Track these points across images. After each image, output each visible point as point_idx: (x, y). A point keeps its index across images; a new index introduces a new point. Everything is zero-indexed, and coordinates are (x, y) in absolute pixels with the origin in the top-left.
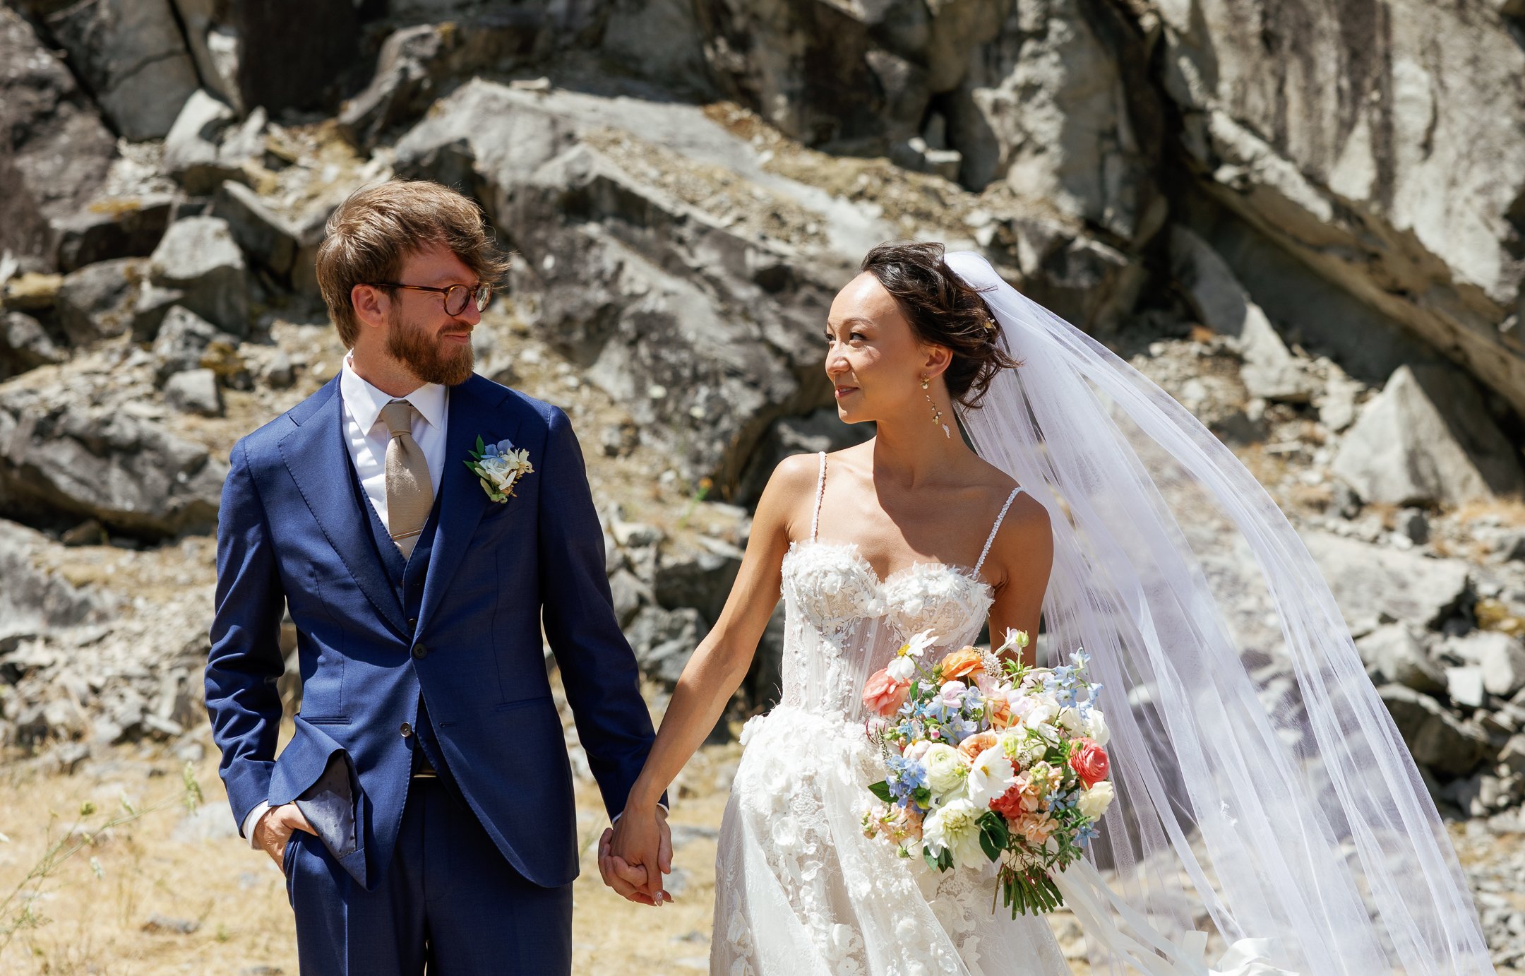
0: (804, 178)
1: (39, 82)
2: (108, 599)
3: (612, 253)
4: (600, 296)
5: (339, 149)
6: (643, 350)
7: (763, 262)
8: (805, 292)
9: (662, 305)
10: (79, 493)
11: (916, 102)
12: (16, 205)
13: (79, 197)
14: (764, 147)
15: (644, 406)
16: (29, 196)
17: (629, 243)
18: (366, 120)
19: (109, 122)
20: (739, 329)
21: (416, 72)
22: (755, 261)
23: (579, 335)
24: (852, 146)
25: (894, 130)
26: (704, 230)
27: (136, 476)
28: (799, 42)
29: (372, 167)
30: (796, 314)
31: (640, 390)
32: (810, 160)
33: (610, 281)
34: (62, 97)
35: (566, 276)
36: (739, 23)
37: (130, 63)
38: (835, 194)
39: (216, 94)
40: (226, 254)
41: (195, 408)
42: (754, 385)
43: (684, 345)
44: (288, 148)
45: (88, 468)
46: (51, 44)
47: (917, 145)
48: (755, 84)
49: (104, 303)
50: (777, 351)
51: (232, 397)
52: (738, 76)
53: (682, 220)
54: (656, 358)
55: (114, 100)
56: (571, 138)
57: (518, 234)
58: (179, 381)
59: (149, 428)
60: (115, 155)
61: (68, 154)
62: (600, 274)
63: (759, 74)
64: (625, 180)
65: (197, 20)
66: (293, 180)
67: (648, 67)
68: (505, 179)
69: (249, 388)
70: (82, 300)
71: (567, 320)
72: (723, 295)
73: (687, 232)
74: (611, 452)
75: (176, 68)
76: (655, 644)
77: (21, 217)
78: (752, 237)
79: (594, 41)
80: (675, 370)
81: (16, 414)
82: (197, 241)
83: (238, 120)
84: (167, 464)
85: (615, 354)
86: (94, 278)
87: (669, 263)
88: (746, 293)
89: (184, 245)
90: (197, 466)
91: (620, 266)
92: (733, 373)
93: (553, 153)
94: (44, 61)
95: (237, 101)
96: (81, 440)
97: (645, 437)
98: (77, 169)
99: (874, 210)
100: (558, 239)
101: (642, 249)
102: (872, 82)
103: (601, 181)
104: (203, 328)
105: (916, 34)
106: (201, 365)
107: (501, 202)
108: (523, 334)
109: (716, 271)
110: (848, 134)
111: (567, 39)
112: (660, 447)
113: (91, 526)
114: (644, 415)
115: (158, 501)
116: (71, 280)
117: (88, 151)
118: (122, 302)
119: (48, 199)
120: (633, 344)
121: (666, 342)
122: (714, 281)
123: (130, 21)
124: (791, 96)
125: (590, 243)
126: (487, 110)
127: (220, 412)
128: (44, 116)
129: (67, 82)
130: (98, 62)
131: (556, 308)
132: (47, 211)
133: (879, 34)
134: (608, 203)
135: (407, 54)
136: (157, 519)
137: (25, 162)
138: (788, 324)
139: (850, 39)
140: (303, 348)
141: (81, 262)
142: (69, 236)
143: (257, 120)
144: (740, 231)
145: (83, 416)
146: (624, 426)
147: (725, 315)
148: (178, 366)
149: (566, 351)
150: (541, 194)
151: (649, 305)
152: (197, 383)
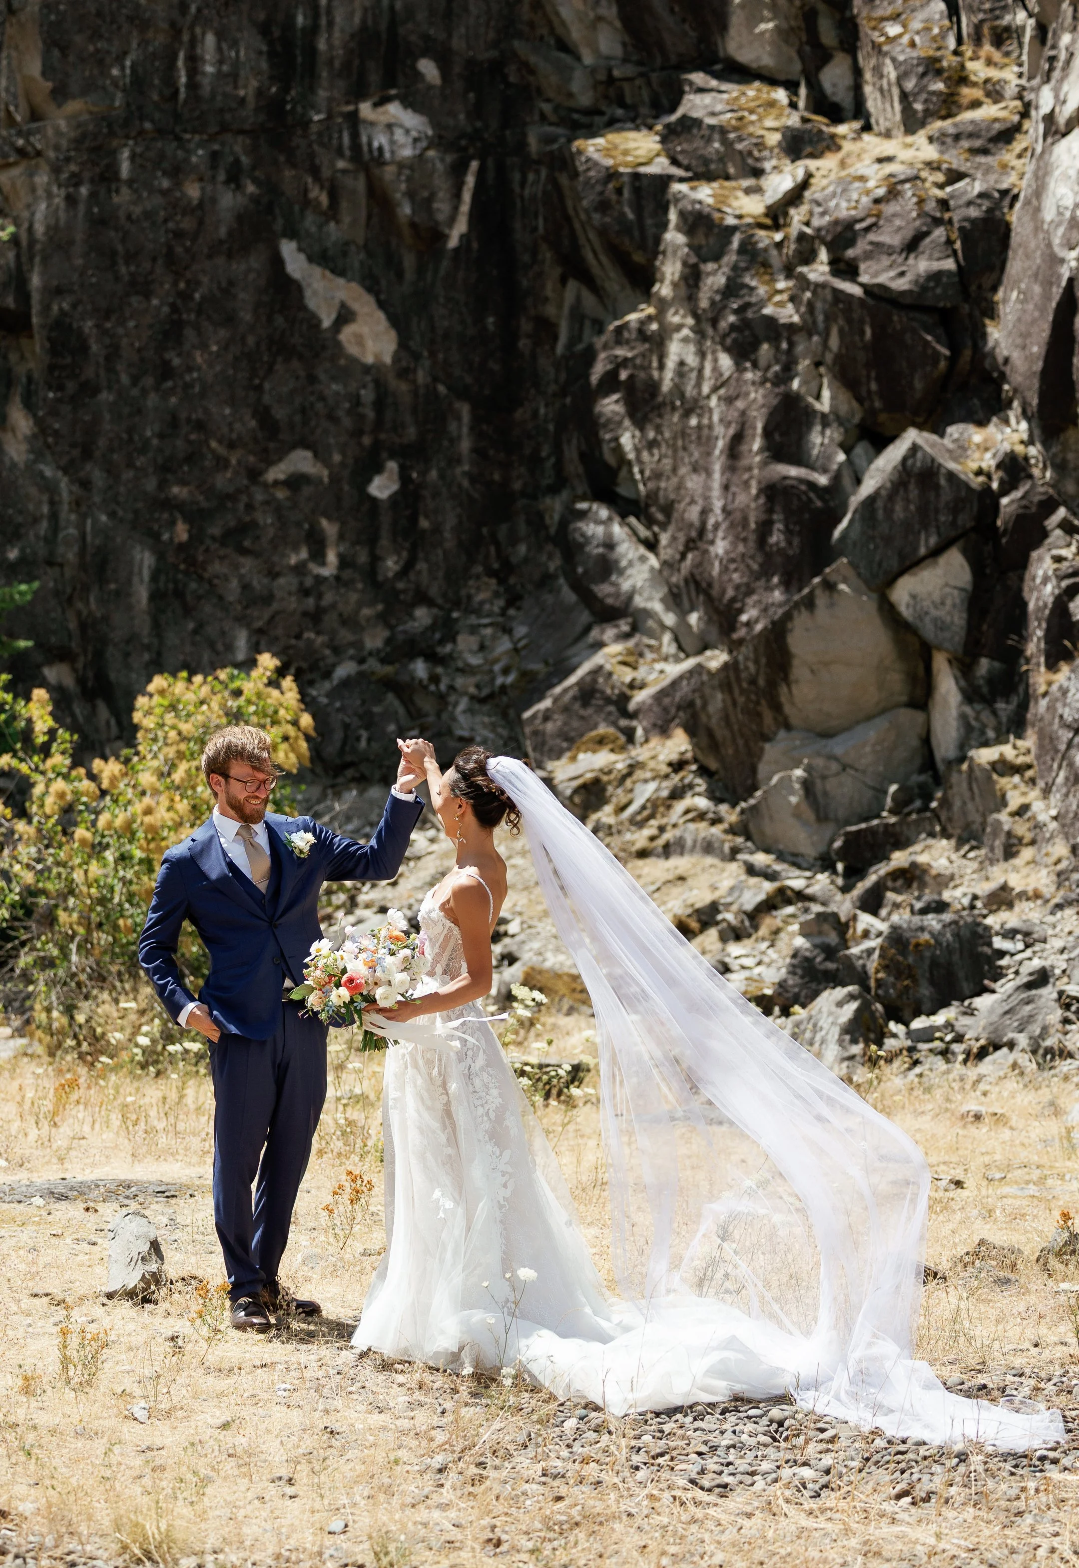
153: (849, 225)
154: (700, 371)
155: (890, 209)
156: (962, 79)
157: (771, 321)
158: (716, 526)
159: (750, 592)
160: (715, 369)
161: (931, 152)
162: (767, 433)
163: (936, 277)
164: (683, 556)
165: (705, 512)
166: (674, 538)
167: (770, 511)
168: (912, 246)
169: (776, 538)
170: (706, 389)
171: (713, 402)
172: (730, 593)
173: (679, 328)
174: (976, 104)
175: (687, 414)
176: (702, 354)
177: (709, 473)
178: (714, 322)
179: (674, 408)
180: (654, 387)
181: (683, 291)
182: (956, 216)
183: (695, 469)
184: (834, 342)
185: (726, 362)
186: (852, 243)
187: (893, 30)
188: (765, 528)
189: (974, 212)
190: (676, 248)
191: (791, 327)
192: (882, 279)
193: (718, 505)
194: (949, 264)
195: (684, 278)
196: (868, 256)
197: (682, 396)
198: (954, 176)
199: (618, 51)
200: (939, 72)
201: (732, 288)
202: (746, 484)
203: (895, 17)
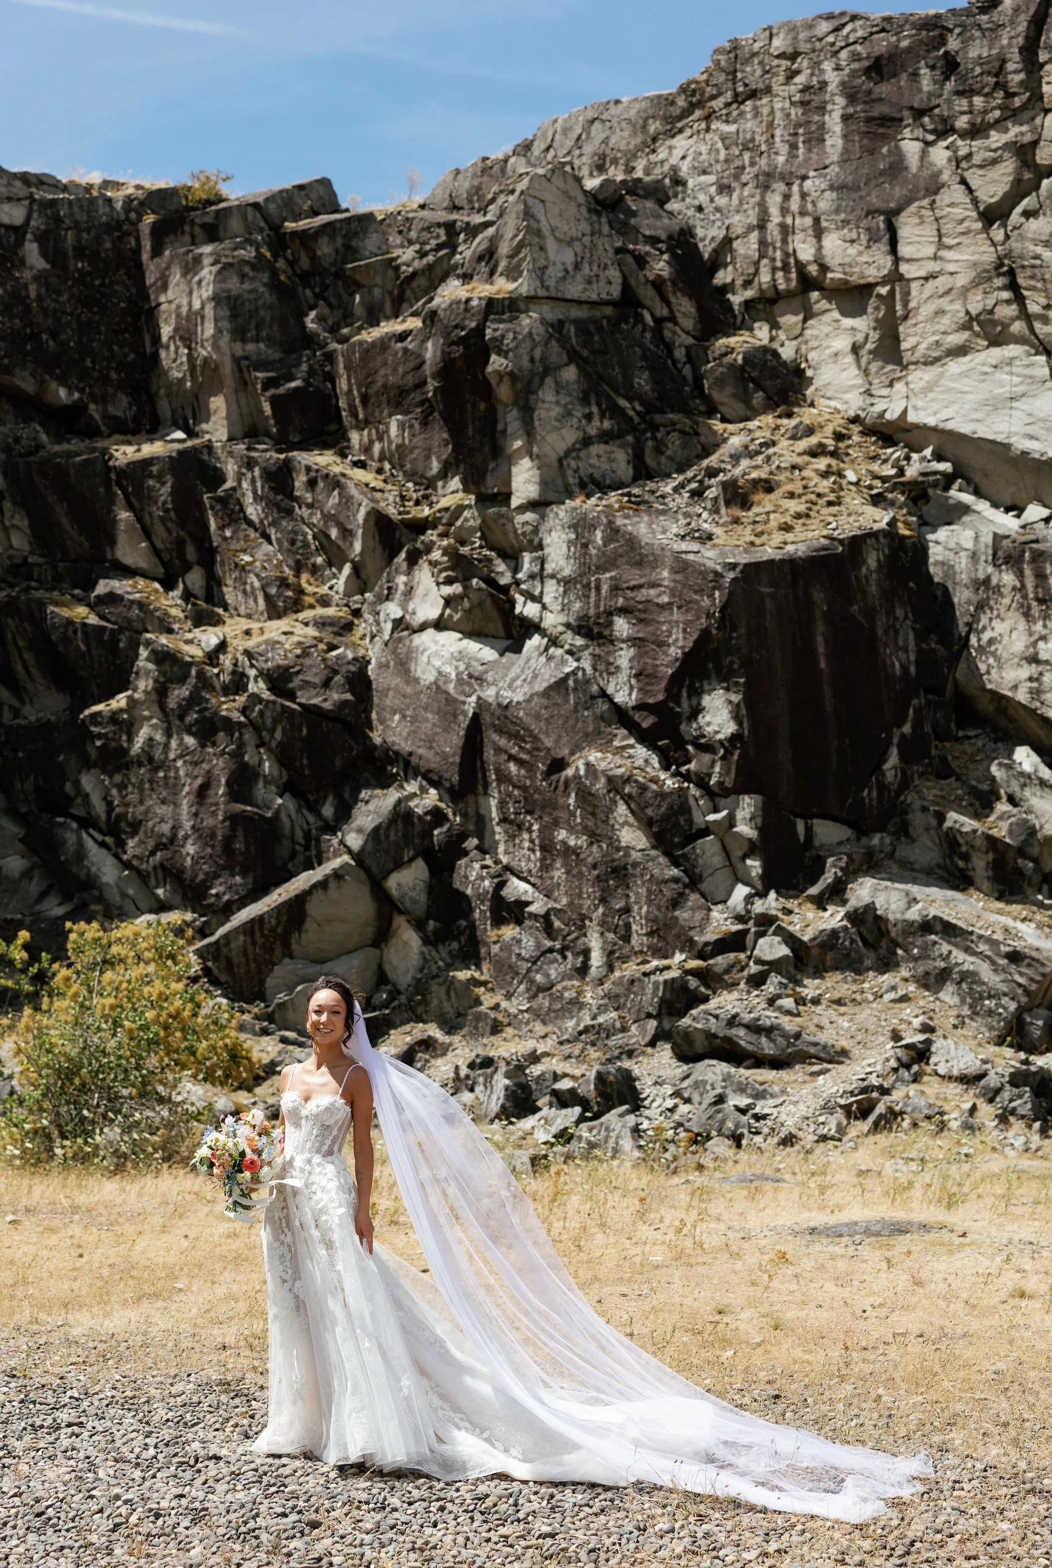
0: (1000, 912)
1: (676, 880)
2: (776, 1089)
3: (945, 948)
4: (943, 965)
5: (809, 905)
6: (964, 986)
7: (1008, 949)
8: (1027, 961)
9: (971, 968)
10: (750, 1048)
11: (1036, 879)
12: (674, 932)
13: (702, 928)
14: (978, 900)
15: (966, 1008)
16: (682, 927)
17: (949, 943)
18: (822, 893)
19: (703, 895)
20: (1002, 977)
21: (840, 874)
22: (1004, 949)
23: (932, 980)
24: (1015, 898)
25: (1029, 891)
26: (981, 937)
27: (773, 1041)
28: (991, 856)
29: (827, 914)
30: (1023, 970)
31: (963, 1002)
32: (1000, 905)
33: (946, 958)
34: (686, 886)
35: (925, 955)
36: (964, 849)
37: (710, 871)
38: (1015, 919)
39: (746, 884)
40: (784, 951)
41: (788, 1013)
42: (1013, 999)
43: (984, 983)
44: (789, 906)
45: (752, 1038)
46: (677, 865)
47: (1040, 897)
48: (971, 873)
49: (728, 971)
50: (1020, 985)
51: (801, 1008)
52: (962, 871)
53: (972, 933)
54: (971, 989)
55: (704, 886)
56: (915, 901)
57: (900, 940)
58: (779, 1002)
59: (776, 1021)
60: (710, 910)
61: (693, 909)
62: (941, 955)
63: (973, 869)
64: (946, 918)
65: (738, 853)
66: (795, 918)
67: (917, 867)
68: (891, 917)
69: (804, 1005)
70: (718, 970)
71: (927, 974)
72: (993, 963)
73: (974, 938)
74: (955, 1027)
75: (727, 872)
76: (1011, 1101)
77: (678, 936)
78: (1001, 938)
79: (891, 855)
80: (980, 993)
81: (716, 1017)
82: (771, 946)
83: (763, 895)
84: (785, 1035)
85: (950, 988)
86: (720, 961)
87: (967, 950)
88: (1003, 962)
89: (766, 947)
90: (798, 1036)
91: (950, 952)
92: (1005, 994)
93: (909, 907)
94: (675, 872)
95: (760, 887)
96: (746, 1026)
97: (967, 1021)
98: (698, 916)
99: (1033, 925)
100: (919, 941)
101: (956, 945)
102: (1020, 872)
103: (935, 917)
104: (784, 981)
105: (1035, 851)
106: (788, 996)
107: (890, 926)
108: (906, 980)
109: (989, 953)
110: (1012, 894)
111: (882, 855)
112: (974, 1024)
113: (752, 1061)
114: (966, 1011)
115: (783, 1050)
116: (711, 962)
117: (700, 908)
118: (735, 971)
119: (691, 928)
120: (959, 983)
121: (975, 982)
122: (988, 957)
123: (708, 854)
124: (988, 878)
125: (935, 943)
126: (875, 890)
127: (798, 1015)
128: (681, 895)
129: (687, 880)
130: (697, 871)
131: (921, 969)
132: (691, 933)
133: (1021, 851)
134: (938, 927)
135: (835, 866)
136: (783, 1058)
137: (677, 913)
138: (1021, 974)
139: (1011, 855)
140: (817, 988)
141: (713, 955)
142: (707, 944)
143: (772, 895)
144: (995, 937)
145: (747, 1017)
146: (958, 1016)
147: (995, 971)
148: (779, 996)
149: (926, 987)
150: (911, 923)
151: (965, 967)
152: (788, 1003)
153: (287, 668)
154: (167, 746)
155: (307, 662)
156: (301, 592)
157: (227, 720)
158: (186, 837)
159: (217, 876)
160: (181, 743)
161: (311, 631)
162: (229, 784)
163: (344, 703)
164: (153, 853)
165: (175, 829)
166: (142, 842)
167: (233, 828)
168: (327, 684)
169: (239, 846)
170: (172, 756)
171: (179, 763)
172: (201, 876)
173: (149, 718)
174: (312, 607)
175: (156, 769)
176: (169, 735)
177: (176, 805)
178: (181, 718)
179: (140, 764)
180: (125, 752)
181: (154, 697)
182: (344, 669)
183: (163, 802)
184: (278, 735)
185: (190, 741)
186: (290, 680)
187: (247, 558)
188: (228, 841)
189: (352, 668)
190: (148, 673)
191: (240, 723)
192: (314, 701)
193: (187, 825)
194: (349, 696)
195: (155, 689)
196: (301, 688)
197: (151, 760)
198: (332, 647)
199: (27, 547)
200: (288, 586)
201: (194, 699)
202: (214, 814)
203: (244, 551)
